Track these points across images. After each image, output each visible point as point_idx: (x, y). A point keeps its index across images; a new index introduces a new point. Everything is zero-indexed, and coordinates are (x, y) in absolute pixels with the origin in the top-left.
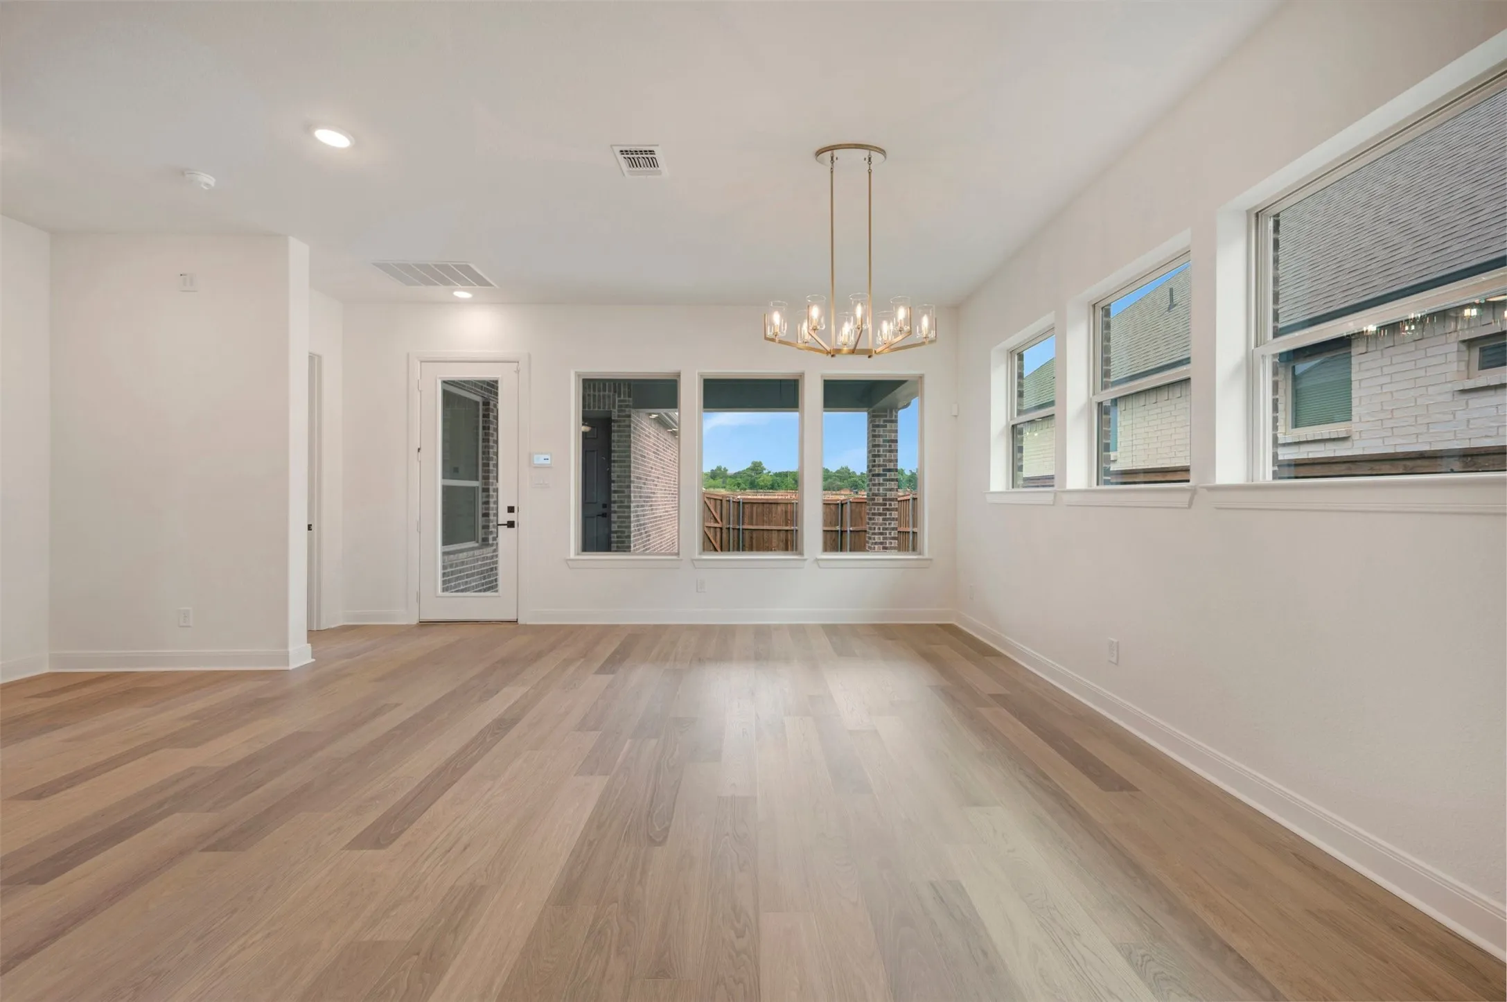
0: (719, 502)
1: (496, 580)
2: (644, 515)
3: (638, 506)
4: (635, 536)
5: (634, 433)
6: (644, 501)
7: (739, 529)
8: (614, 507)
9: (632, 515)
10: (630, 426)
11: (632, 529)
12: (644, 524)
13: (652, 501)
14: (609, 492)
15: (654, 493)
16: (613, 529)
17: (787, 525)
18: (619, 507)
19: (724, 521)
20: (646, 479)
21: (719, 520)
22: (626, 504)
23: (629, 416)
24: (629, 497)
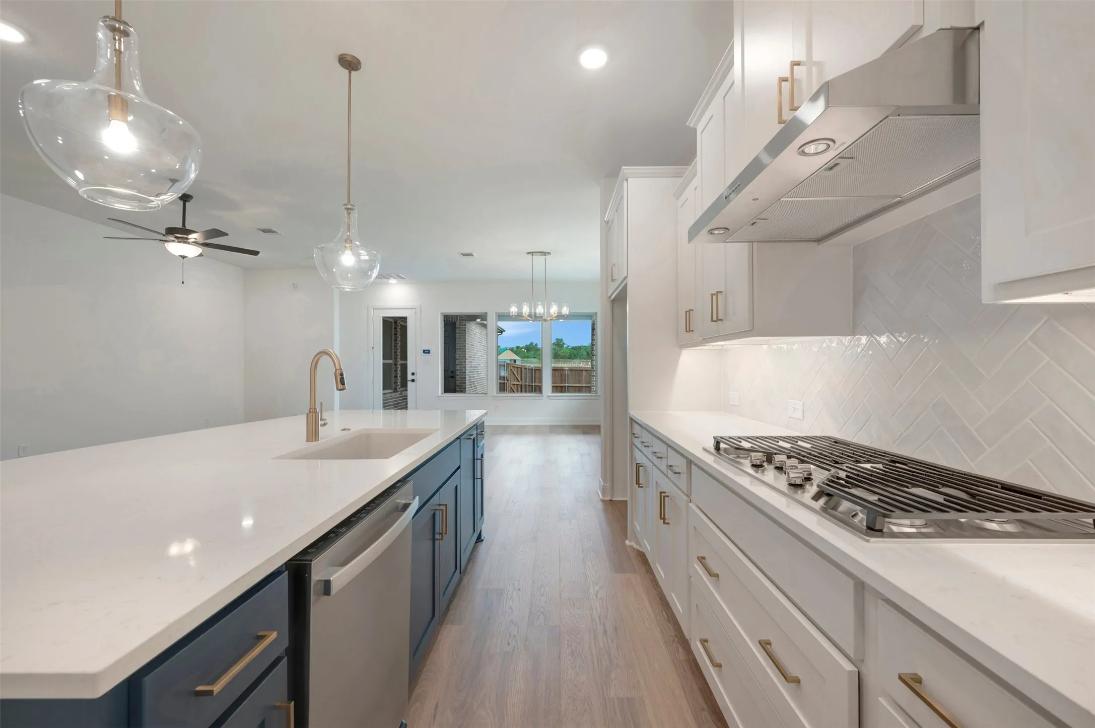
0: (519, 369)
1: (407, 404)
2: (473, 377)
3: (470, 372)
4: (468, 388)
5: (468, 334)
6: (474, 369)
7: (532, 386)
8: (458, 372)
9: (467, 377)
10: (465, 330)
11: (467, 384)
12: (473, 382)
13: (478, 369)
14: (455, 365)
15: (479, 365)
16: (457, 384)
17: (561, 383)
18: (460, 373)
20: (474, 358)
21: (519, 379)
22: (464, 371)
23: (465, 325)
24: (465, 367)
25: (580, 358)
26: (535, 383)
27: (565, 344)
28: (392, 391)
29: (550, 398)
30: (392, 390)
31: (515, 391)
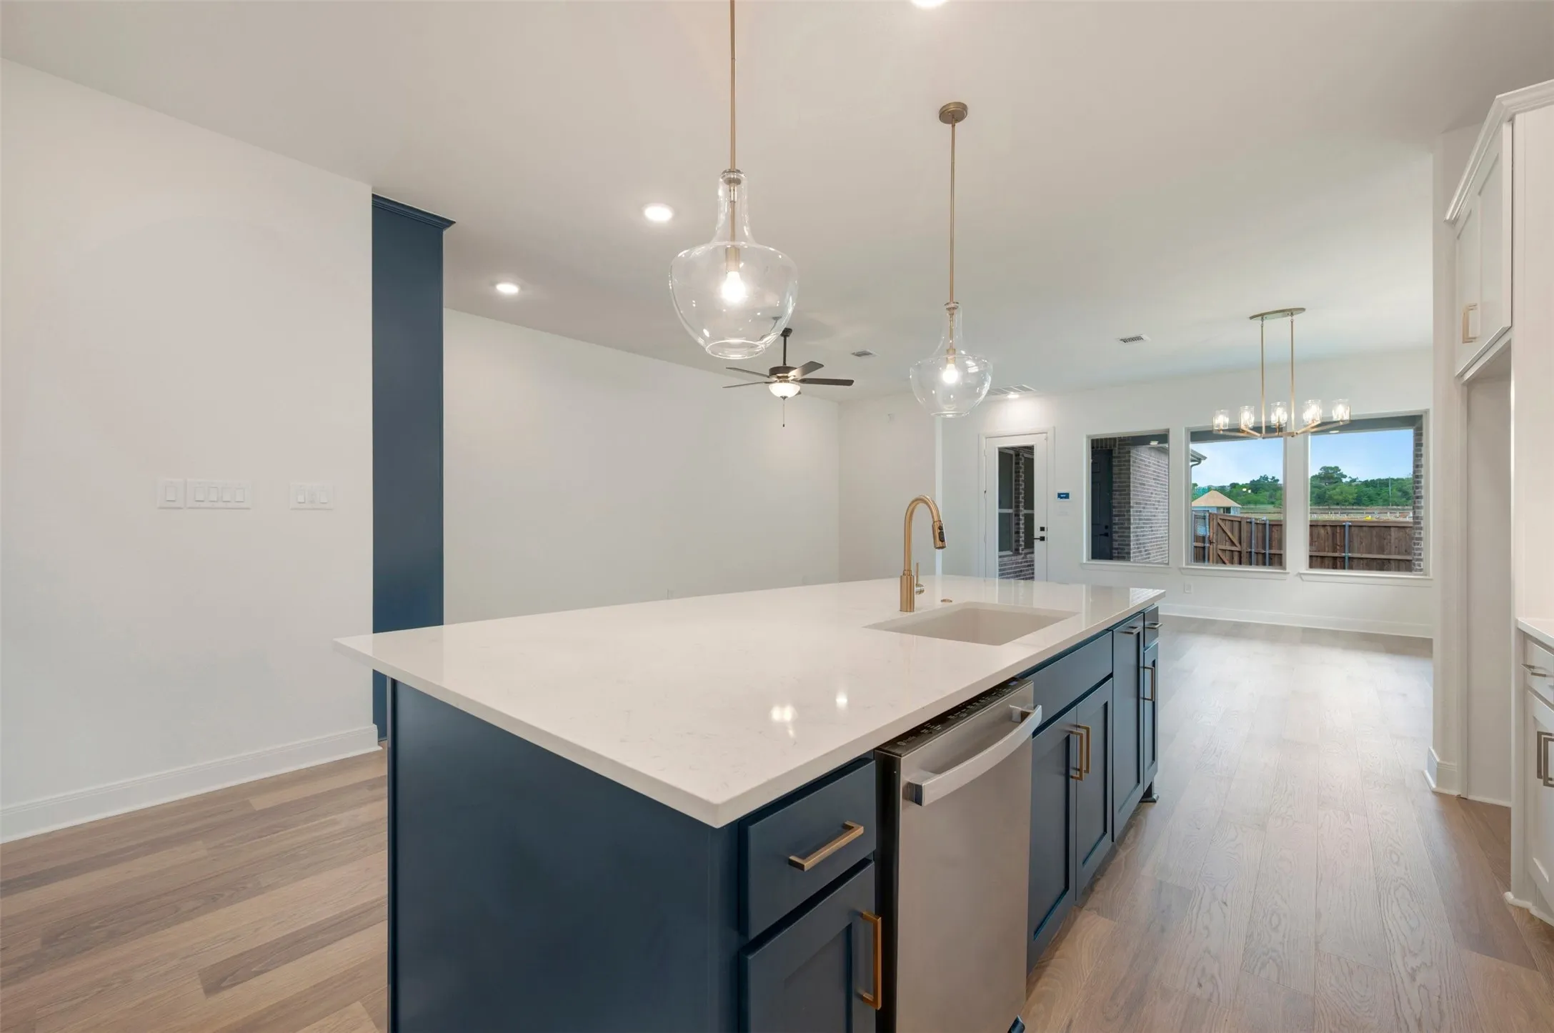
0: (1236, 525)
1: (1033, 573)
2: (1143, 536)
3: (1137, 528)
4: (1134, 553)
5: (1133, 466)
6: (1144, 523)
7: (1264, 554)
8: (1116, 528)
9: (1132, 535)
10: (1129, 461)
11: (1132, 547)
12: (1144, 543)
13: (1152, 523)
14: (1111, 515)
15: (1154, 516)
16: (1115, 546)
17: (1335, 551)
18: (1119, 528)
19: (1244, 545)
20: (1146, 504)
21: (1236, 541)
22: (1126, 525)
23: (1129, 452)
24: (1129, 520)
25: (1386, 502)
26: (1270, 548)
27: (1345, 477)
28: (1011, 553)
29: (1303, 577)
30: (1012, 551)
31: (1226, 561)
